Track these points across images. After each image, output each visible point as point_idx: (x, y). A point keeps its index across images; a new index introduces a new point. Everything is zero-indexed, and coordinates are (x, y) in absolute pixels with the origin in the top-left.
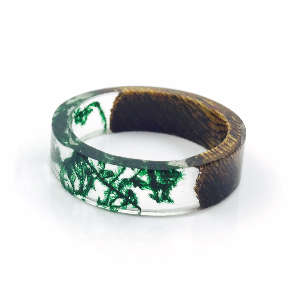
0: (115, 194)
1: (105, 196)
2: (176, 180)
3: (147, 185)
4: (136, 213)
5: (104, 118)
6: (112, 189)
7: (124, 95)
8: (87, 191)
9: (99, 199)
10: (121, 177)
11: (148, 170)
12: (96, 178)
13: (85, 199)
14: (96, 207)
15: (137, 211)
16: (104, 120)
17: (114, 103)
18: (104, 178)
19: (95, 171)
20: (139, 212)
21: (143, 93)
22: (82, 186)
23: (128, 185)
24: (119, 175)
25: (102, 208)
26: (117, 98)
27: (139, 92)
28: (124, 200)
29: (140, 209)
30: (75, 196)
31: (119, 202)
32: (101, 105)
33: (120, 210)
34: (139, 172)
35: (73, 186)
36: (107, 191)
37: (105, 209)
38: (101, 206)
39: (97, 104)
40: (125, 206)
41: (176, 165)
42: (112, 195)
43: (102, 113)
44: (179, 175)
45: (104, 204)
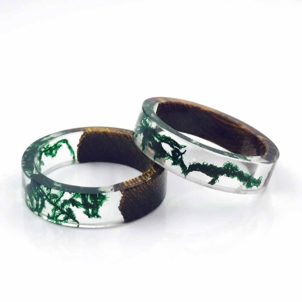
0: (59, 212)
1: (52, 213)
2: (102, 201)
3: (81, 205)
4: (76, 225)
5: (72, 152)
6: (56, 208)
7: (87, 134)
8: (41, 209)
9: (49, 215)
10: (62, 199)
11: (81, 194)
12: (46, 199)
13: (40, 214)
14: (47, 220)
15: (76, 224)
16: (72, 153)
17: (80, 140)
18: (50, 199)
19: (45, 194)
20: (78, 225)
21: (102, 132)
22: (37, 205)
23: (68, 205)
24: (60, 198)
25: (51, 222)
26: (82, 136)
27: (99, 132)
28: (66, 216)
29: (78, 223)
30: (34, 213)
31: (61, 217)
32: (69, 142)
33: (63, 223)
34: (75, 195)
35: (32, 205)
36: (53, 209)
37: (53, 223)
38: (50, 220)
39: (65, 141)
40: (66, 220)
41: (102, 191)
42: (57, 212)
43: (70, 147)
44: (104, 198)
45: (52, 218)
